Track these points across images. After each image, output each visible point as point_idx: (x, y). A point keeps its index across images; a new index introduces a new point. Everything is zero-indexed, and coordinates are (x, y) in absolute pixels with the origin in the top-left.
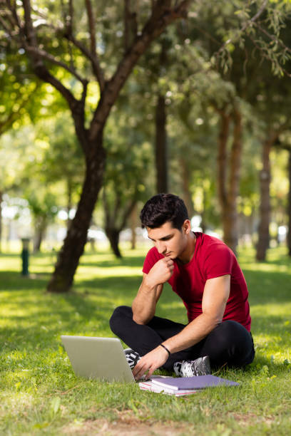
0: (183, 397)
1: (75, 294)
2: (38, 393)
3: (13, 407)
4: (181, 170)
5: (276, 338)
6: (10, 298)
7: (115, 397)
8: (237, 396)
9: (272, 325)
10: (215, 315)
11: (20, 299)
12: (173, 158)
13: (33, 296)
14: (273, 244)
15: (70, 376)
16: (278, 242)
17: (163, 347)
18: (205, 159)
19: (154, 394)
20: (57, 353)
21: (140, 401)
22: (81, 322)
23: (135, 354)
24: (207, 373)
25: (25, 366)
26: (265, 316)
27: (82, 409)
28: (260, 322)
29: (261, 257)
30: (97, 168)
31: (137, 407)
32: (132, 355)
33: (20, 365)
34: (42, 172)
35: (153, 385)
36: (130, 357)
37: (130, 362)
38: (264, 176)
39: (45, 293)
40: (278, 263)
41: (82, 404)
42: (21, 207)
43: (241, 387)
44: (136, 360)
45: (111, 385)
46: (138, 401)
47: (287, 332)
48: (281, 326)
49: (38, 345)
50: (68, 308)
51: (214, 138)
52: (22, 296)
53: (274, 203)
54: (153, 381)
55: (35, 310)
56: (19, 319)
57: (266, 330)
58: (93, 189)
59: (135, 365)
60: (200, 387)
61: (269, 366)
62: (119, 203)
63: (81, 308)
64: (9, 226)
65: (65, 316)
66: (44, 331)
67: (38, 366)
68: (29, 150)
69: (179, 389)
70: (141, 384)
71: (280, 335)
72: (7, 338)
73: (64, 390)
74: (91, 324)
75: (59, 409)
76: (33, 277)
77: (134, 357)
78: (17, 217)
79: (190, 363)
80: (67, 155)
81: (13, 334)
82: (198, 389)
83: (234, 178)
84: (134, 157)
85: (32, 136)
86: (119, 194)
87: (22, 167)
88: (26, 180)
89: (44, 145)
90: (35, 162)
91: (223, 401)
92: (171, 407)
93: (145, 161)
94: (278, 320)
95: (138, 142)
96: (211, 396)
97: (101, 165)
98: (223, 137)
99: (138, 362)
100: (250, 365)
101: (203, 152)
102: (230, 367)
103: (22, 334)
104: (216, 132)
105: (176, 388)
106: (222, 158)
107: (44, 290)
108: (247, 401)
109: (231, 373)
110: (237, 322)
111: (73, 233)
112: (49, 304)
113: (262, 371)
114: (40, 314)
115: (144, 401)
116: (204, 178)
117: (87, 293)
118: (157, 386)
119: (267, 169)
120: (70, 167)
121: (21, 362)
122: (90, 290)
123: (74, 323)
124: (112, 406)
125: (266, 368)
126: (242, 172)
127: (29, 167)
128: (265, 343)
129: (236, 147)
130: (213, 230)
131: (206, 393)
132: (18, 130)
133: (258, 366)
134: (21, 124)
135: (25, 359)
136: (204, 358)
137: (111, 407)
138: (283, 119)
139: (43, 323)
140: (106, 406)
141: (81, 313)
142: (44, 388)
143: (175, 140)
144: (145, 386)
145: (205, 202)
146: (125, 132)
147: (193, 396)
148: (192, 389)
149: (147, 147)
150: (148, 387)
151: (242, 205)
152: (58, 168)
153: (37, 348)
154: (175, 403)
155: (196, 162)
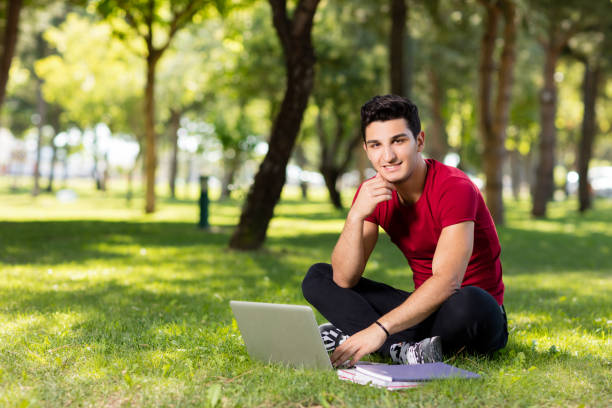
0: (398, 391)
1: (268, 253)
2: (194, 380)
3: (157, 397)
4: (430, 88)
5: (544, 318)
6: (177, 255)
7: (301, 389)
8: (474, 391)
9: (541, 300)
10: (451, 276)
11: (189, 258)
12: (418, 70)
13: (207, 254)
14: (559, 195)
15: (242, 358)
16: (567, 193)
17: (380, 325)
18: (464, 71)
19: (358, 386)
20: (228, 328)
21: (336, 395)
22: (270, 289)
23: (337, 332)
24: (437, 360)
25: (182, 344)
26: (532, 288)
27: (252, 402)
28: (524, 297)
29: (539, 212)
30: (303, 75)
31: (330, 402)
32: (332, 333)
33: (173, 342)
34: (233, 85)
35: (357, 374)
36: (330, 336)
37: (328, 342)
38: (547, 97)
39: (226, 251)
40: (562, 221)
41: (253, 396)
42: (206, 136)
43: (484, 380)
44: (337, 340)
45: (298, 372)
46: (332, 394)
47: (560, 311)
48: (554, 302)
49: (205, 317)
50: (256, 271)
51: (477, 42)
52: (193, 253)
53: (562, 137)
54: (358, 368)
55: (208, 272)
56: (184, 283)
57: (531, 307)
58: (296, 106)
59: (335, 346)
60: (424, 378)
61: (526, 354)
62: (341, 132)
63: (275, 271)
64: (189, 163)
65: (250, 281)
66: (217, 301)
67: (200, 345)
68: (216, 54)
69: (394, 380)
70: (340, 372)
71: (550, 314)
72: (164, 308)
73: (231, 377)
74: (284, 291)
75: (219, 401)
76: (215, 230)
77: (335, 335)
78: (200, 150)
79: (413, 345)
80: (268, 61)
81: (173, 303)
82: (420, 381)
83: (503, 98)
84: (362, 66)
85: (220, 34)
86: (341, 118)
87: (204, 78)
88: (210, 96)
89: (236, 47)
90: (224, 72)
91: (455, 398)
92: (377, 403)
93: (378, 71)
94: (550, 294)
95: (368, 46)
96: (439, 391)
97: (309, 72)
98: (489, 39)
99: (341, 342)
100: (501, 351)
101: (462, 62)
102: (471, 354)
103: (184, 303)
104: (480, 33)
105: (390, 379)
106: (486, 68)
107: (226, 246)
108: (490, 399)
109: (473, 361)
110: (482, 290)
111: (267, 167)
112: (230, 264)
113: (516, 359)
114: (214, 278)
115: (341, 395)
116: (462, 100)
117: (284, 252)
118: (363, 375)
119: (551, 88)
120: (272, 79)
121: (177, 338)
122: (290, 248)
123: (261, 290)
124: (295, 399)
125: (522, 356)
126: (517, 91)
127: (215, 77)
128: (528, 324)
129: (508, 55)
130: (475, 174)
131: (431, 387)
132: (201, 25)
133: (511, 353)
134: (205, 18)
135: (182, 334)
136: (434, 338)
137: (293, 401)
138: (576, 16)
139: (216, 290)
140: (286, 399)
141: (272, 277)
142: (203, 372)
143: (420, 43)
144: (345, 375)
145: (463, 134)
146: (350, 29)
147: (412, 390)
148: (412, 381)
149: (381, 51)
150: (350, 376)
151: (517, 139)
152: (254, 81)
153: (203, 321)
154: (385, 399)
155: (452, 76)
